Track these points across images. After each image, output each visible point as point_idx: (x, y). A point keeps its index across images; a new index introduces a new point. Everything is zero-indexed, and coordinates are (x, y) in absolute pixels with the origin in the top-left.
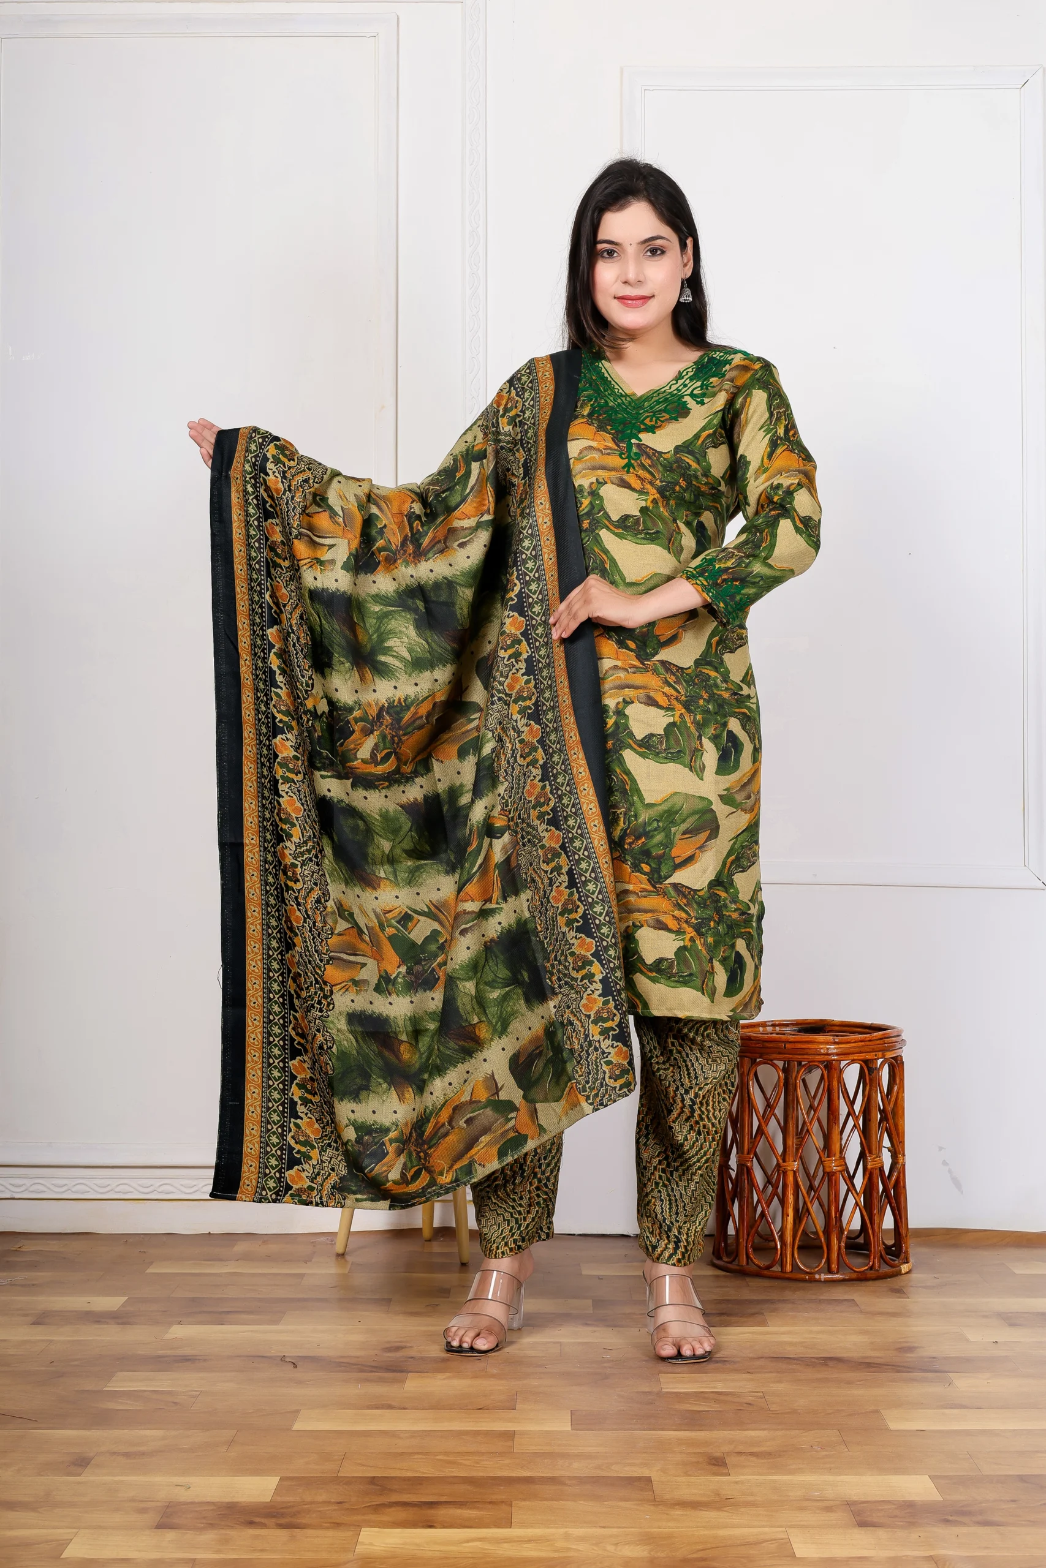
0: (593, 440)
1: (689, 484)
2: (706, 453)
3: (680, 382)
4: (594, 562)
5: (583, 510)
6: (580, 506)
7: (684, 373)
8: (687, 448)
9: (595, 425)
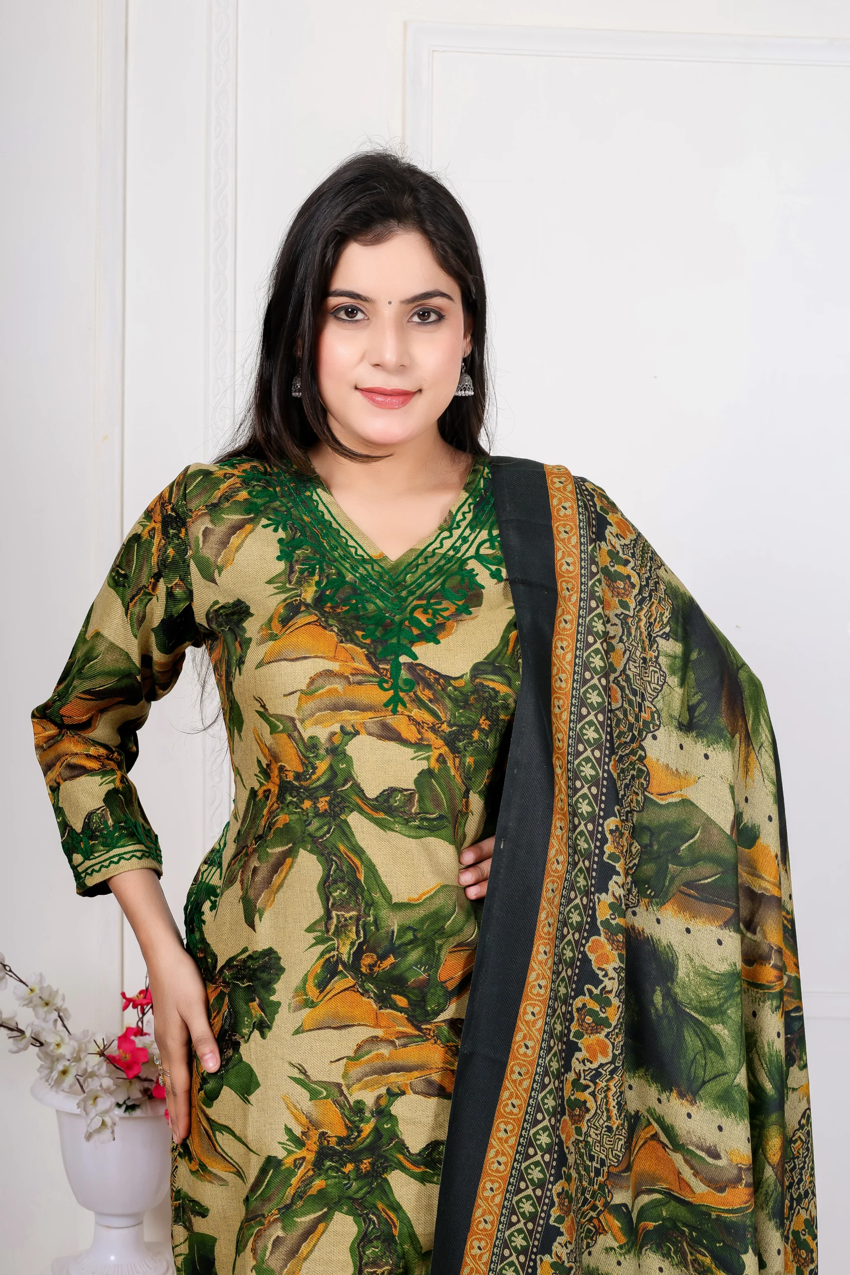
4: (338, 868)
5: (318, 779)
6: (313, 773)
7: (459, 517)
8: (492, 663)
9: (335, 629)
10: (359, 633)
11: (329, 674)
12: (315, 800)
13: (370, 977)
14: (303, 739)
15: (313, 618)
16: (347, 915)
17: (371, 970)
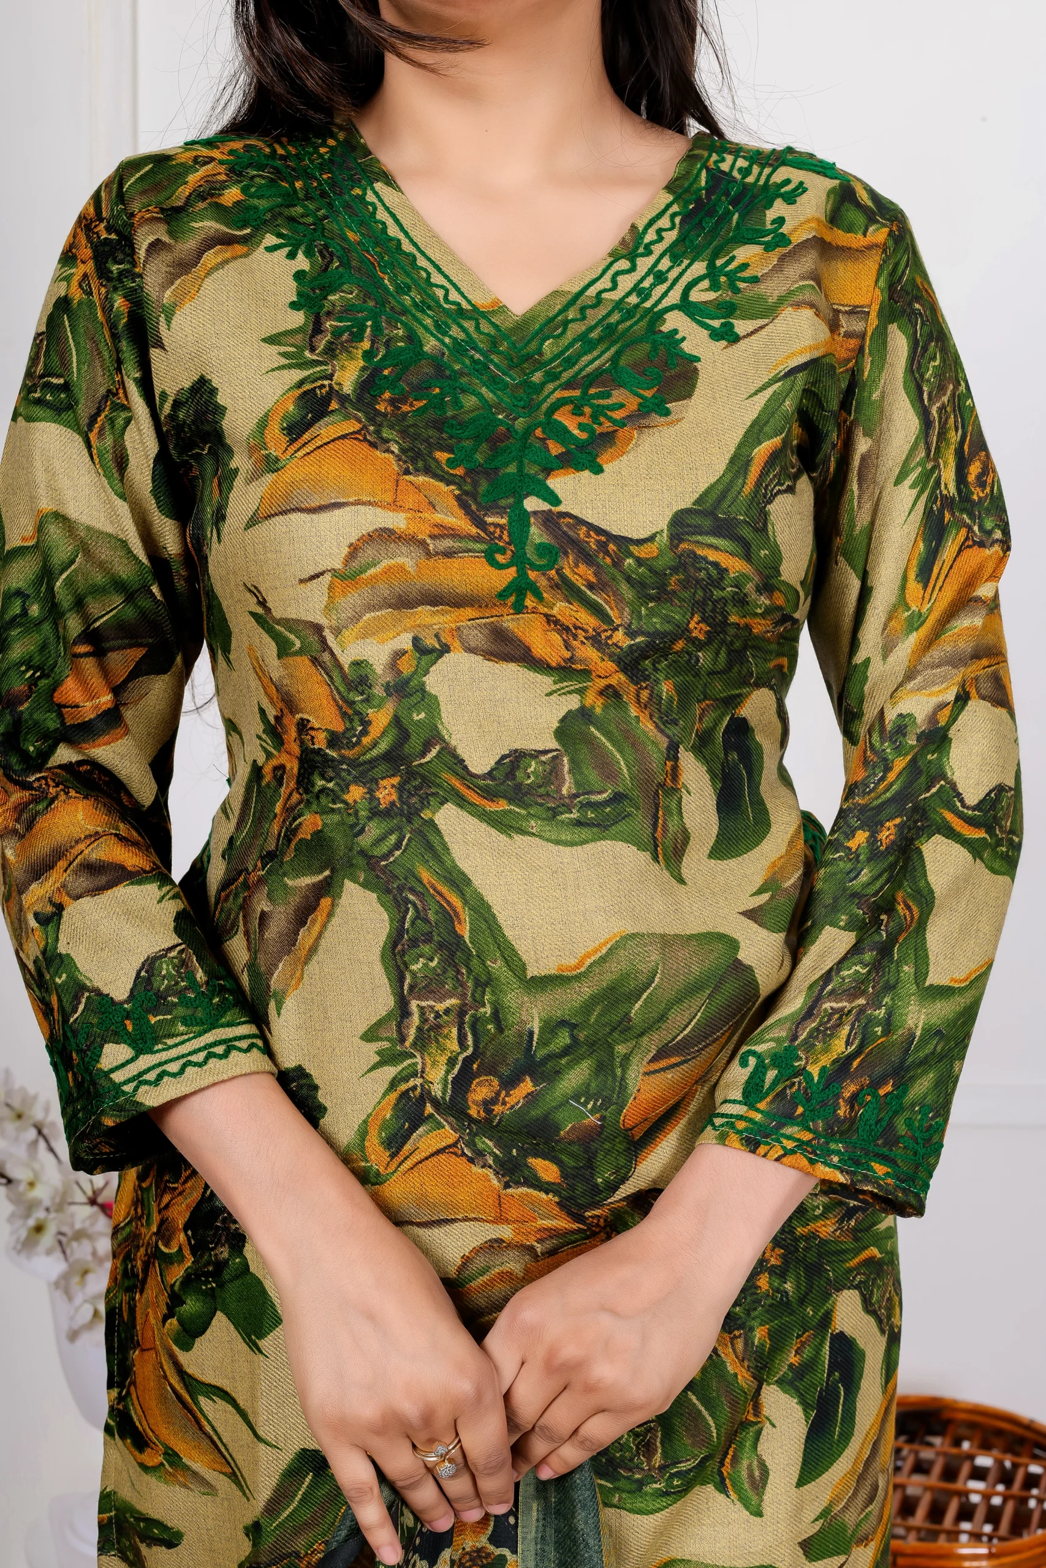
0: (395, 505)
1: (718, 626)
2: (760, 517)
3: (644, 264)
4: (418, 916)
5: (375, 744)
6: (365, 732)
7: (650, 236)
8: (711, 513)
9: (395, 448)
10: (442, 456)
11: (385, 536)
12: (371, 785)
13: (487, 1126)
14: (340, 667)
15: (352, 426)
16: (441, 1007)
17: (488, 1111)
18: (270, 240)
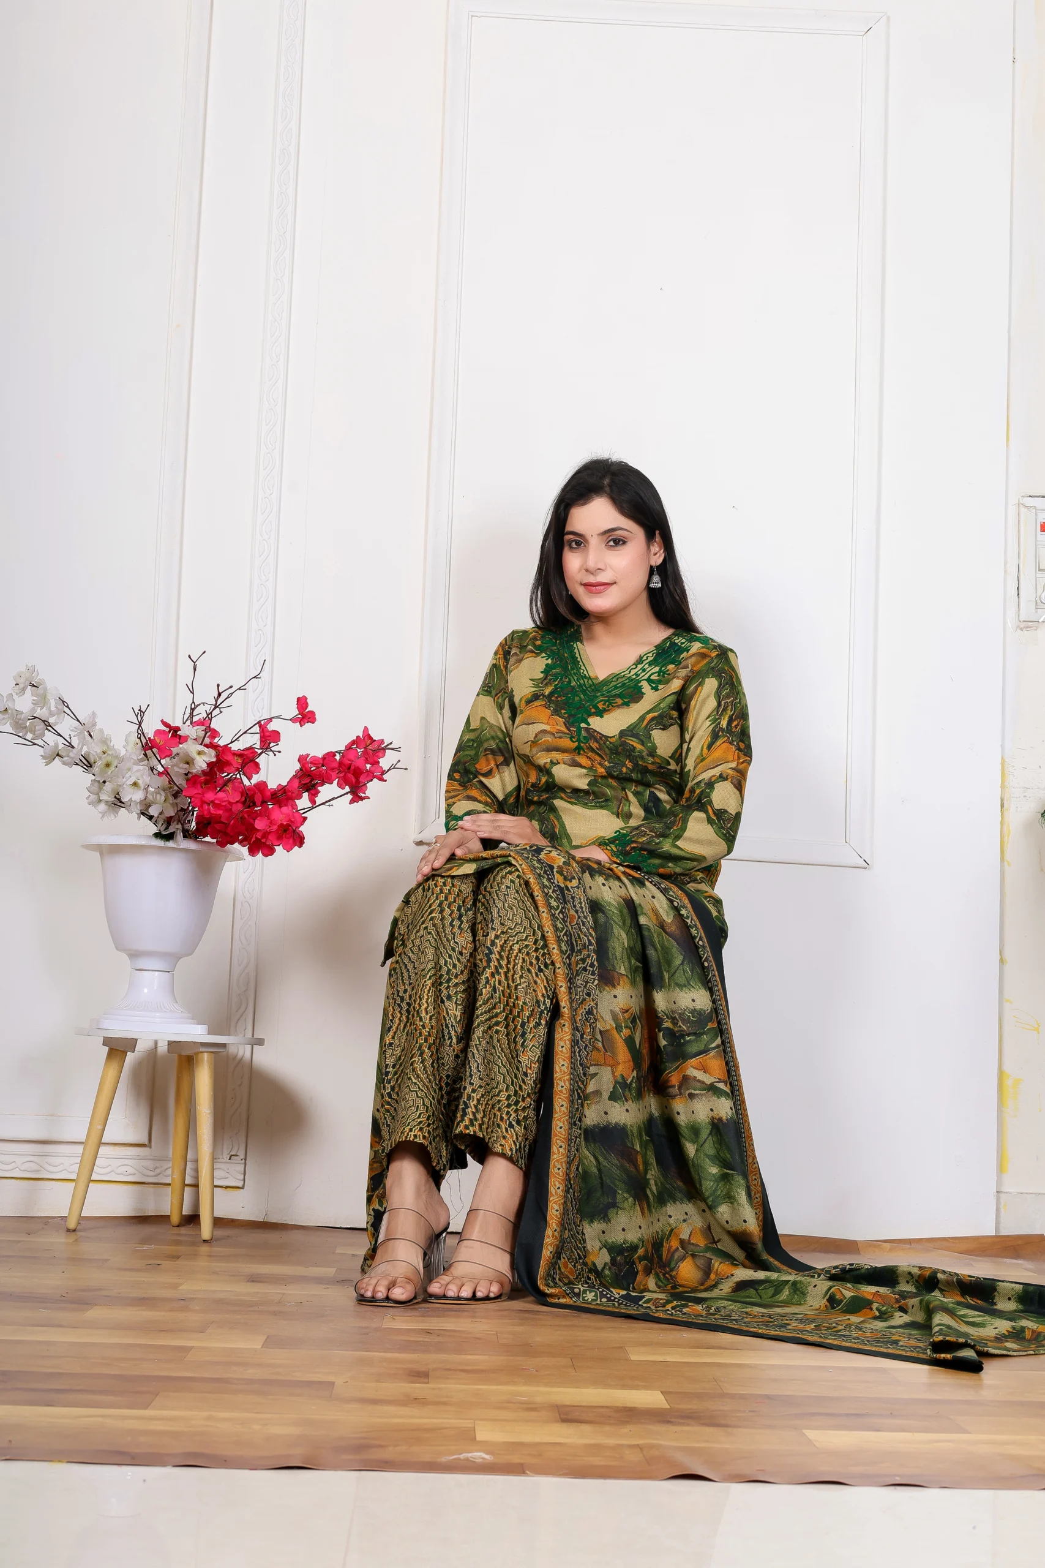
0: (548, 724)
1: (636, 765)
2: (650, 735)
3: (640, 666)
7: (645, 658)
8: (631, 731)
9: (552, 709)
10: (563, 711)
15: (544, 703)
18: (544, 655)
